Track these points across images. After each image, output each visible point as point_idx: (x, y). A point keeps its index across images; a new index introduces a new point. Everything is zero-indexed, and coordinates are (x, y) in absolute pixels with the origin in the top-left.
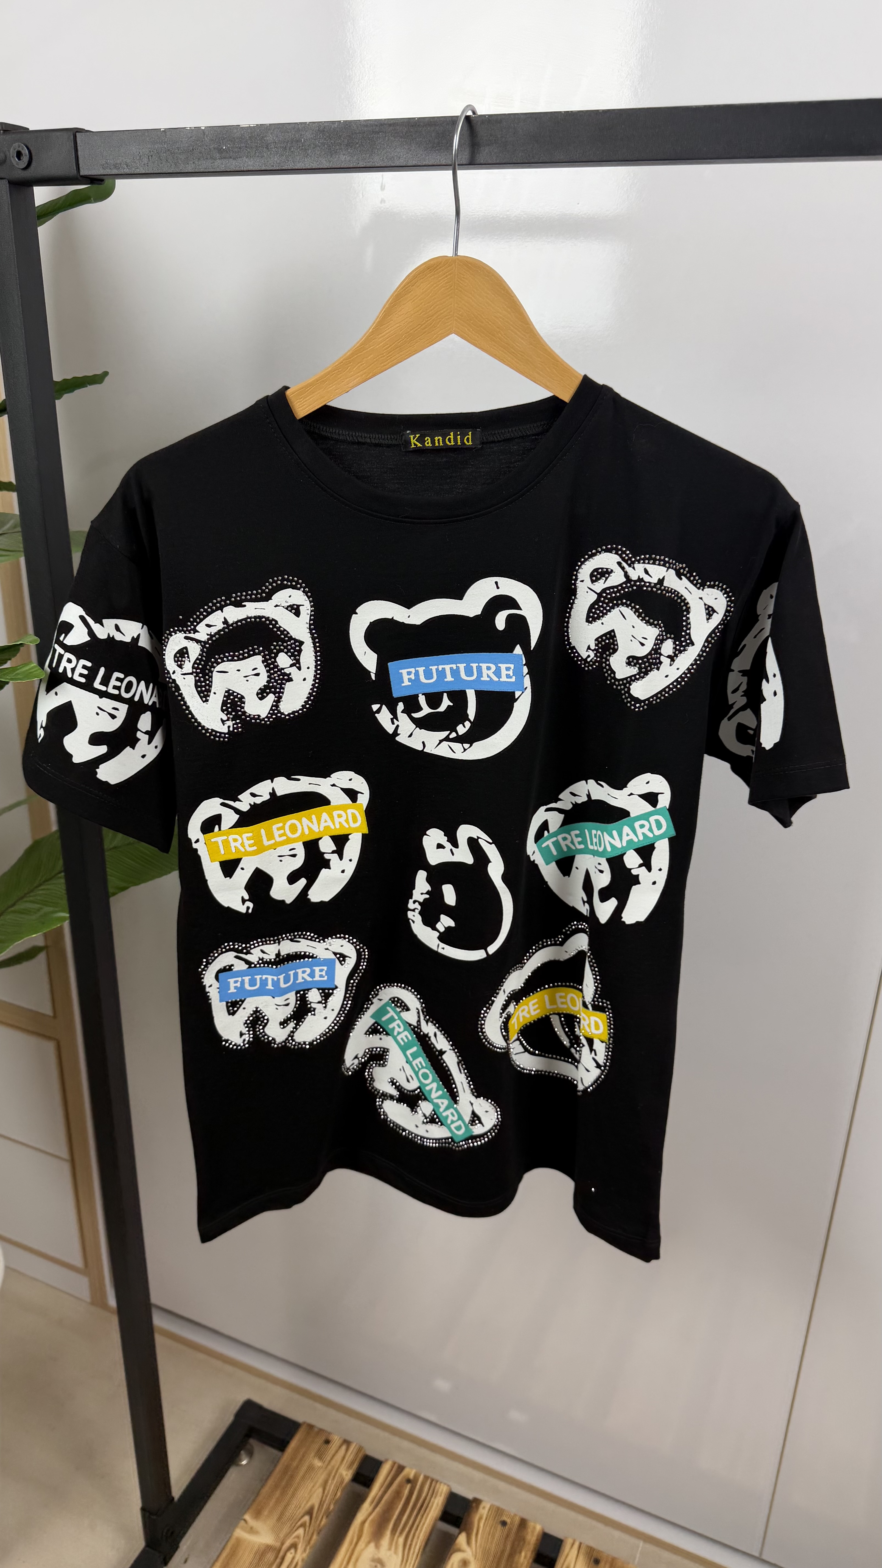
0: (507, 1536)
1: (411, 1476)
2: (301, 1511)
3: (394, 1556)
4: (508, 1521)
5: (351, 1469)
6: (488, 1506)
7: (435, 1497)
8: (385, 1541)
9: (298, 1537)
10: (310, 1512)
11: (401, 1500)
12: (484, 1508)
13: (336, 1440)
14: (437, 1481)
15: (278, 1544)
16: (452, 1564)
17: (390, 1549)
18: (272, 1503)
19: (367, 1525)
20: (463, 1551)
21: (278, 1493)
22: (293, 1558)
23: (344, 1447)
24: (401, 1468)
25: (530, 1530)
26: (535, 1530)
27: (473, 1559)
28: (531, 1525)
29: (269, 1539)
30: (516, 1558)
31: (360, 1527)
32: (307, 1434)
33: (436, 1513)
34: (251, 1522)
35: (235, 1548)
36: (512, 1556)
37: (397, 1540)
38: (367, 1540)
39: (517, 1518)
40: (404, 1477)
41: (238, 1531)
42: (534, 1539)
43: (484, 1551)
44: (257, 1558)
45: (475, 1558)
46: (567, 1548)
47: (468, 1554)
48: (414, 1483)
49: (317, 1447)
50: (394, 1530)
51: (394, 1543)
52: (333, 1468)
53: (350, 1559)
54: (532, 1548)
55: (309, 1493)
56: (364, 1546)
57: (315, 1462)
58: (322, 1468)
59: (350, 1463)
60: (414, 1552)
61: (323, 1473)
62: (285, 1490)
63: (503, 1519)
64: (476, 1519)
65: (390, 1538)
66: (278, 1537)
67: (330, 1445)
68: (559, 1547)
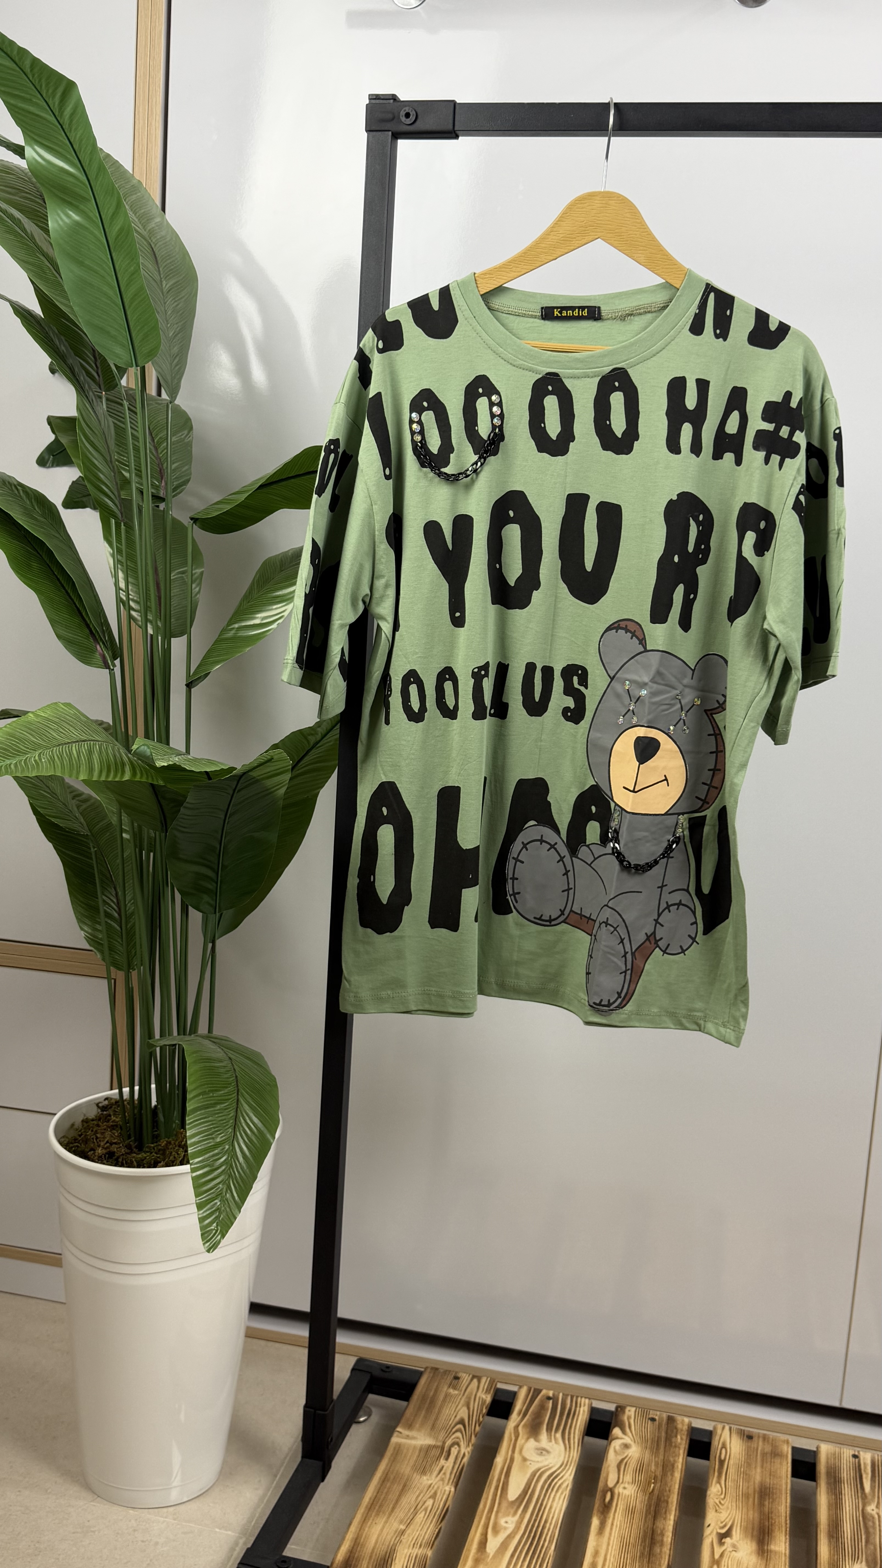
0: (659, 1427)
1: (551, 1394)
2: (452, 1422)
3: (555, 1446)
4: (657, 1418)
5: (489, 1393)
6: (633, 1409)
7: (580, 1407)
8: (544, 1436)
9: (458, 1438)
10: (461, 1422)
11: (547, 1410)
12: (629, 1411)
13: (465, 1378)
14: (577, 1397)
15: (440, 1444)
16: (615, 1448)
17: (550, 1441)
18: (420, 1419)
19: (520, 1428)
20: (622, 1438)
21: (423, 1412)
22: (459, 1452)
23: (475, 1381)
24: (537, 1392)
25: (678, 1422)
26: (683, 1422)
27: (632, 1443)
28: (679, 1418)
29: (428, 1441)
30: (673, 1440)
31: (514, 1430)
32: (434, 1373)
33: (585, 1419)
34: (406, 1432)
35: (397, 1449)
36: (669, 1439)
37: (555, 1436)
38: (525, 1437)
39: (665, 1415)
40: (543, 1396)
41: (395, 1440)
42: (685, 1428)
43: (641, 1437)
44: (422, 1454)
45: (635, 1442)
46: (719, 1431)
47: (627, 1440)
48: (554, 1399)
49: (448, 1381)
50: (549, 1429)
51: (553, 1437)
52: (471, 1393)
53: (513, 1451)
54: (686, 1433)
55: (455, 1411)
56: (523, 1441)
57: (451, 1391)
58: (460, 1394)
59: (487, 1390)
60: (574, 1443)
61: (461, 1399)
62: (429, 1410)
63: (650, 1416)
64: (625, 1418)
65: (547, 1435)
66: (437, 1439)
67: (461, 1380)
68: (710, 1434)
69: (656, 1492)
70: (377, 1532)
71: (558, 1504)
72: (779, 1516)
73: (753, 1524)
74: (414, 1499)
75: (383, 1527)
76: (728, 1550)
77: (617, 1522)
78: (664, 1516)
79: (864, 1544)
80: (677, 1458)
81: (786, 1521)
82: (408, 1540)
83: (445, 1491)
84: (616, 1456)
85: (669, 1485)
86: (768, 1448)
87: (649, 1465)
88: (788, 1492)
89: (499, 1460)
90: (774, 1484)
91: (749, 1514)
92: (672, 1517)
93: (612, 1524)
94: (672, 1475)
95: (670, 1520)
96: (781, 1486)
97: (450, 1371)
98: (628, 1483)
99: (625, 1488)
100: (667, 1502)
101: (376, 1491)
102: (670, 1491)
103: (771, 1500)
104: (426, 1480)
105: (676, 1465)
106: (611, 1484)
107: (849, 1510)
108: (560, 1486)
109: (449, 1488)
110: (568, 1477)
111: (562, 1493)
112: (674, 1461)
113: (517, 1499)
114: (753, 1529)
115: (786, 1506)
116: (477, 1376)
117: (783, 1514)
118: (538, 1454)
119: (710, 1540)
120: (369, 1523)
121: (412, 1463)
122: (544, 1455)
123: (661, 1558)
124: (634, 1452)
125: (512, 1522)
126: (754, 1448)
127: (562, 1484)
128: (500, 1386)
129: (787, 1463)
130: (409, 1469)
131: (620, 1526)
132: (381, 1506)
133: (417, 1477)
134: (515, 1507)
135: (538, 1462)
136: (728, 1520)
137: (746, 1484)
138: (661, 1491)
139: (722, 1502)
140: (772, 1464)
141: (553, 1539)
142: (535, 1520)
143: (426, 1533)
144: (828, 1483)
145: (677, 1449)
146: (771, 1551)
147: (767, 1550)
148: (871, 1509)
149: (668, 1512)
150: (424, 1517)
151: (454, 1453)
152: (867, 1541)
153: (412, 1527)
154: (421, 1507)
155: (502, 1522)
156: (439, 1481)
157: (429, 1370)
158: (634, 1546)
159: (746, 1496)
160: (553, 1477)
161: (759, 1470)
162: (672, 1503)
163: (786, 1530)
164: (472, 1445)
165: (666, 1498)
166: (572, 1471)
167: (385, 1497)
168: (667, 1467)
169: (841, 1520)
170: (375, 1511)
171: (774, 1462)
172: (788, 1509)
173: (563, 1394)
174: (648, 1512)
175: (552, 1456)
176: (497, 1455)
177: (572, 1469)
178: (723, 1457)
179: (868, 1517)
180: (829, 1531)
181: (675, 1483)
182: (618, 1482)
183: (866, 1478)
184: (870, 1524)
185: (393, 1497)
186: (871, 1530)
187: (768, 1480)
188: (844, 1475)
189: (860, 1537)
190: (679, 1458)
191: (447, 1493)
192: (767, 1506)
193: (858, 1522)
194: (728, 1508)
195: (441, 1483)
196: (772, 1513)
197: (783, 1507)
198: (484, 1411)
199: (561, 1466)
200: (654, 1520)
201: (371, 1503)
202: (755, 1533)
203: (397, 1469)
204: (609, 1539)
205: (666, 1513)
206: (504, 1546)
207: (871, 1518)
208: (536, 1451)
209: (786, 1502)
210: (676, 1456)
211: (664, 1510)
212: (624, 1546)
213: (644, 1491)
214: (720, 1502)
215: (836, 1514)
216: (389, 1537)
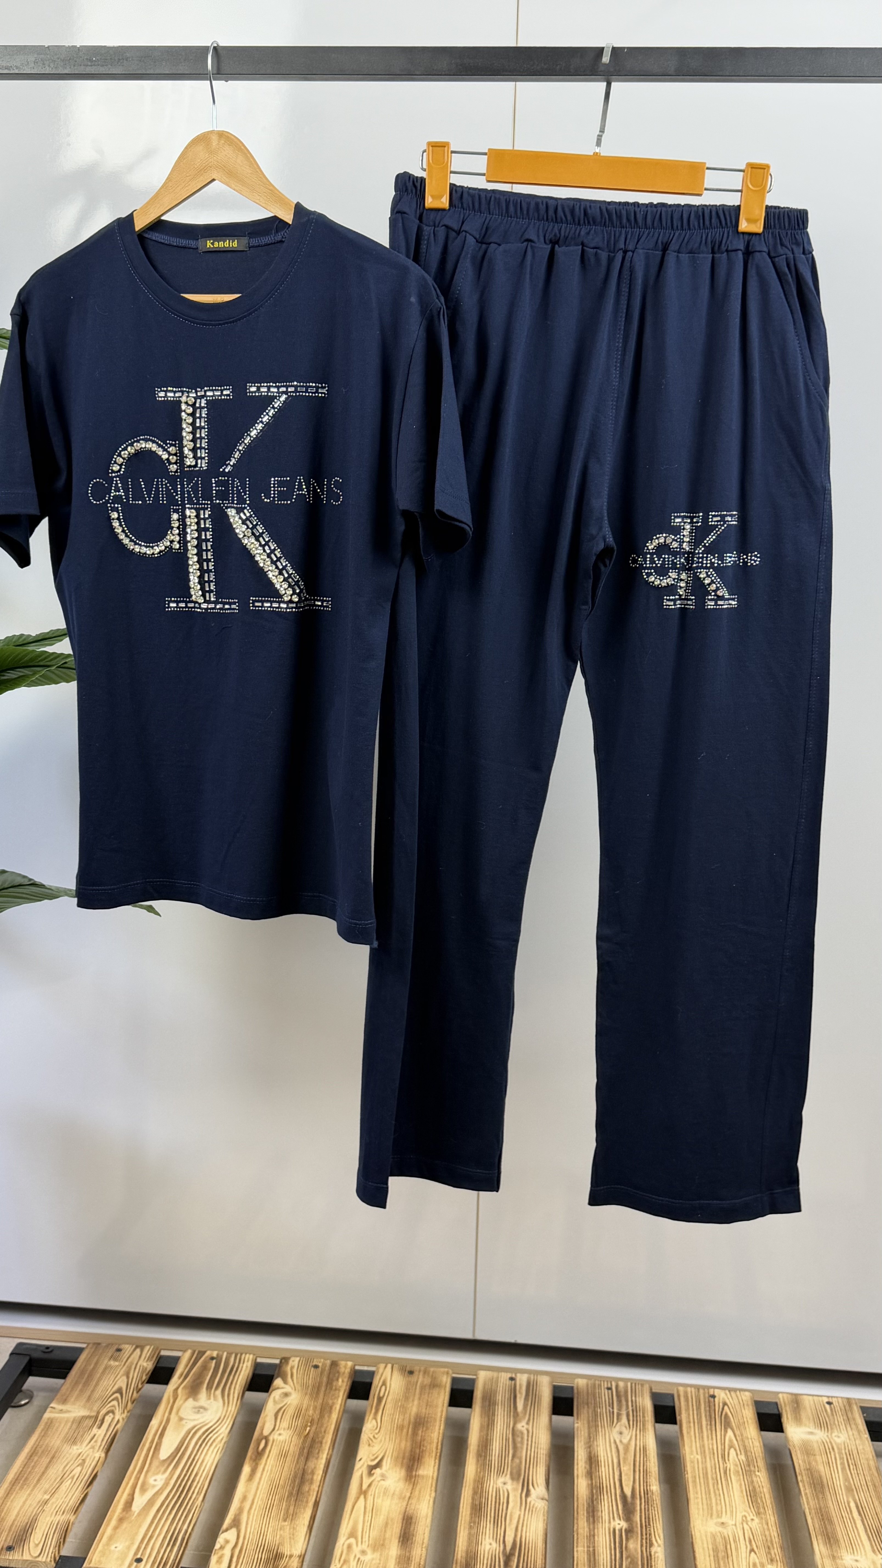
0: (322, 1373)
1: (215, 1354)
2: (109, 1392)
3: (214, 1403)
4: (320, 1365)
5: (151, 1361)
6: (297, 1359)
7: (243, 1363)
8: (203, 1395)
9: (114, 1406)
10: (119, 1391)
11: (209, 1370)
12: (293, 1361)
13: (128, 1348)
14: (241, 1354)
15: (94, 1414)
16: (274, 1397)
17: (209, 1399)
18: (76, 1393)
19: (180, 1390)
20: (283, 1388)
21: (80, 1386)
22: (113, 1418)
23: (138, 1351)
24: (202, 1353)
25: (341, 1366)
26: (346, 1367)
27: (293, 1391)
28: (343, 1363)
29: (84, 1412)
30: (334, 1384)
31: (174, 1392)
32: (96, 1347)
33: (247, 1375)
34: (60, 1407)
35: (48, 1424)
36: (330, 1383)
37: (214, 1394)
38: (184, 1398)
39: (328, 1362)
40: (207, 1357)
41: (47, 1415)
42: (348, 1370)
43: (302, 1385)
44: (74, 1426)
45: (295, 1390)
46: (381, 1371)
47: (288, 1389)
48: (218, 1359)
49: (110, 1354)
50: (209, 1388)
51: (212, 1395)
52: (132, 1363)
53: (170, 1413)
54: (347, 1375)
55: (113, 1381)
56: (181, 1402)
57: (112, 1363)
58: (120, 1365)
59: (149, 1357)
60: (233, 1397)
61: (122, 1368)
62: (86, 1384)
63: (314, 1364)
64: (289, 1368)
65: (207, 1393)
66: (91, 1409)
67: (123, 1352)
68: (372, 1374)
69: (311, 1435)
70: (20, 1506)
71: (210, 1456)
72: (430, 1443)
73: (404, 1453)
74: (61, 1469)
75: (26, 1500)
76: (376, 1480)
77: (267, 1468)
78: (317, 1456)
79: (510, 1458)
80: (335, 1401)
81: (437, 1446)
82: (50, 1510)
83: (95, 1457)
84: (274, 1405)
85: (325, 1426)
86: (427, 1381)
87: (307, 1410)
88: (443, 1419)
89: (155, 1423)
90: (429, 1414)
91: (402, 1444)
92: (325, 1456)
93: (264, 1470)
94: (329, 1417)
95: (322, 1458)
96: (435, 1414)
97: (113, 1344)
98: (284, 1429)
99: (280, 1434)
100: (321, 1443)
101: (23, 1466)
102: (325, 1432)
103: (424, 1429)
104: (75, 1450)
105: (334, 1408)
106: (266, 1432)
107: (500, 1429)
108: (214, 1440)
109: (99, 1454)
110: (224, 1431)
111: (216, 1446)
112: (333, 1404)
113: (169, 1457)
114: (403, 1458)
115: (439, 1433)
116: (139, 1344)
117: (435, 1441)
118: (195, 1413)
119: (360, 1473)
120: (12, 1497)
121: (63, 1435)
122: (202, 1413)
123: (309, 1495)
124: (294, 1399)
125: (161, 1480)
126: (414, 1382)
127: (217, 1437)
128: (163, 1353)
129: (445, 1393)
130: (58, 1442)
131: (271, 1470)
132: (26, 1479)
133: (66, 1448)
134: (166, 1465)
135: (194, 1420)
136: (380, 1452)
137: (401, 1417)
138: (316, 1433)
139: (376, 1436)
140: (430, 1395)
141: (202, 1490)
142: (185, 1475)
143: (70, 1499)
144: (483, 1407)
145: (337, 1391)
146: (418, 1475)
147: (416, 1475)
148: (522, 1426)
149: (320, 1452)
150: (70, 1484)
151: (107, 1420)
152: (514, 1456)
153: (56, 1496)
154: (68, 1476)
155: (151, 1481)
156: (90, 1448)
157: (90, 1346)
158: (283, 1487)
159: (401, 1428)
160: (209, 1432)
161: (416, 1402)
162: (326, 1443)
163: (436, 1455)
164: (128, 1412)
165: (320, 1439)
166: (228, 1424)
167: (30, 1472)
168: (325, 1409)
169: (491, 1440)
170: (20, 1485)
171: (432, 1393)
172: (441, 1435)
173: (228, 1353)
174: (300, 1454)
175: (209, 1412)
176: (153, 1419)
177: (230, 1422)
178: (381, 1395)
179: (518, 1433)
180: (478, 1451)
181: (331, 1424)
182: (274, 1429)
183: (520, 1398)
184: (519, 1439)
185: (39, 1469)
186: (519, 1445)
187: (424, 1410)
188: (499, 1398)
189: (507, 1453)
190: (338, 1400)
191: (97, 1459)
192: (420, 1435)
193: (507, 1440)
194: (381, 1441)
195: (91, 1450)
196: (424, 1440)
197: (436, 1434)
198: (144, 1378)
199: (218, 1421)
200: (306, 1461)
201: (16, 1477)
202: (405, 1461)
203: (46, 1442)
204: (259, 1483)
205: (318, 1453)
206: (151, 1502)
207: (520, 1435)
208: (194, 1410)
209: (439, 1429)
210: (335, 1398)
211: (317, 1451)
212: (273, 1489)
213: (299, 1435)
214: (374, 1437)
215: (487, 1435)
216: (31, 1509)
